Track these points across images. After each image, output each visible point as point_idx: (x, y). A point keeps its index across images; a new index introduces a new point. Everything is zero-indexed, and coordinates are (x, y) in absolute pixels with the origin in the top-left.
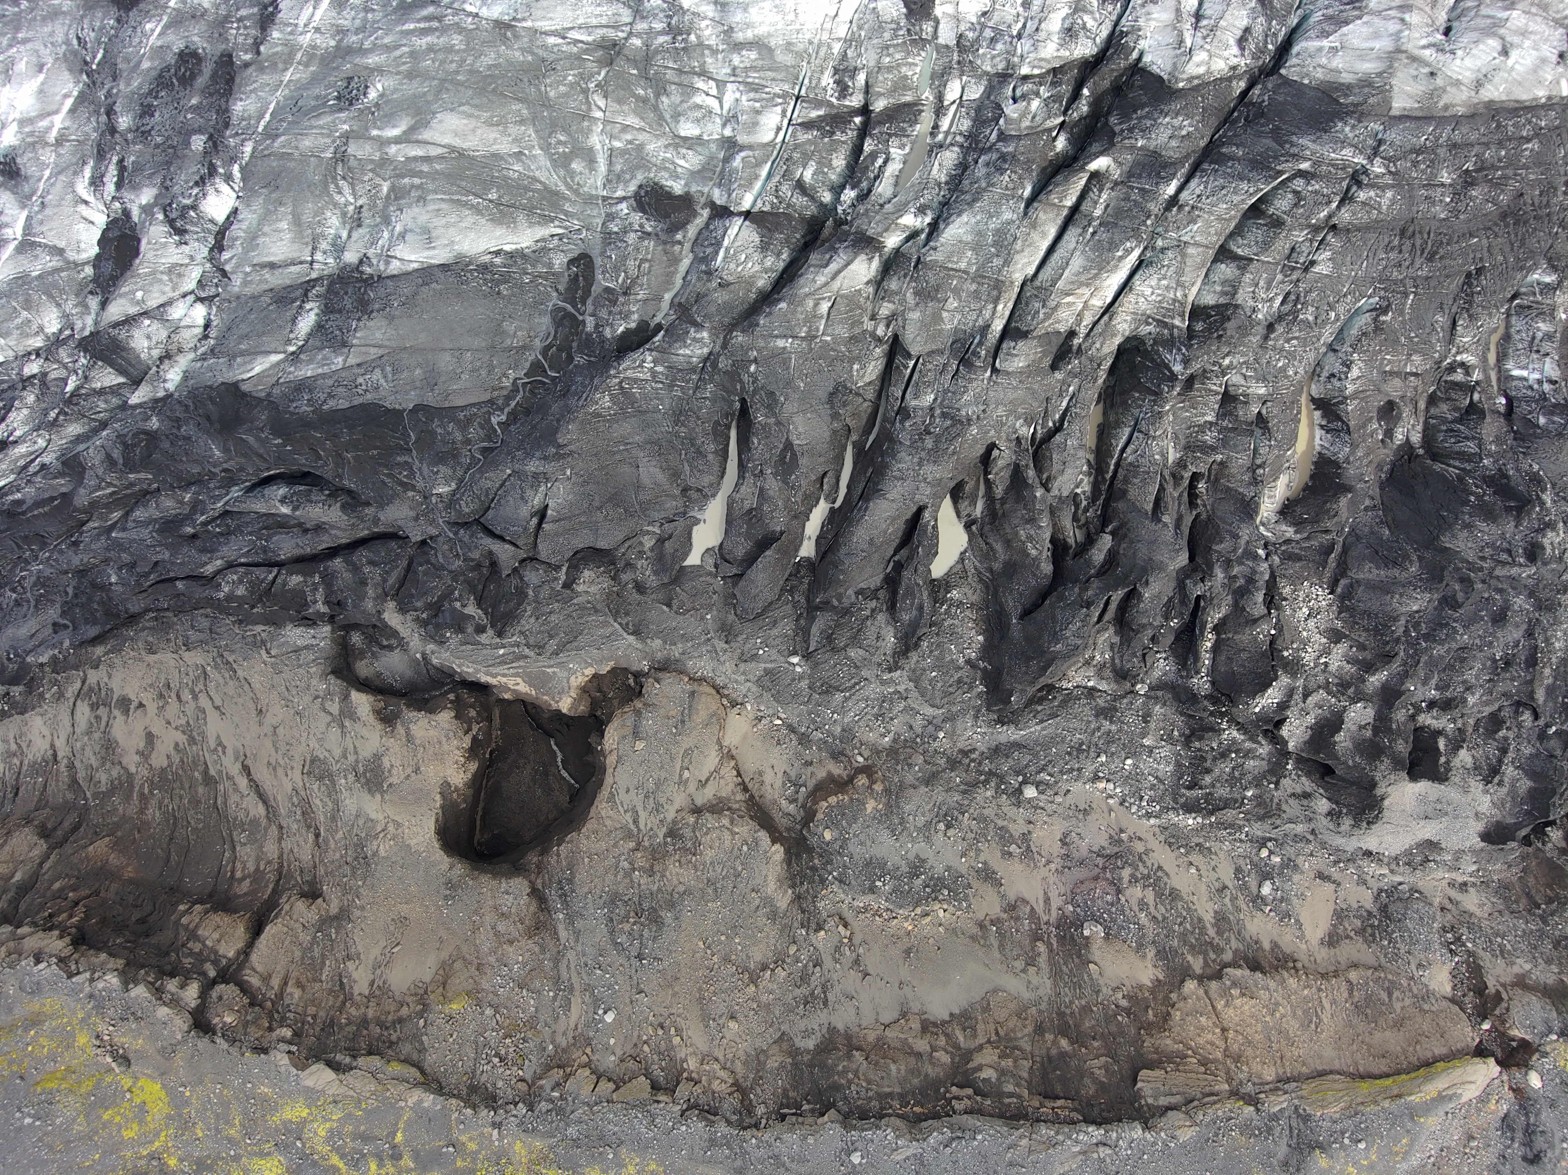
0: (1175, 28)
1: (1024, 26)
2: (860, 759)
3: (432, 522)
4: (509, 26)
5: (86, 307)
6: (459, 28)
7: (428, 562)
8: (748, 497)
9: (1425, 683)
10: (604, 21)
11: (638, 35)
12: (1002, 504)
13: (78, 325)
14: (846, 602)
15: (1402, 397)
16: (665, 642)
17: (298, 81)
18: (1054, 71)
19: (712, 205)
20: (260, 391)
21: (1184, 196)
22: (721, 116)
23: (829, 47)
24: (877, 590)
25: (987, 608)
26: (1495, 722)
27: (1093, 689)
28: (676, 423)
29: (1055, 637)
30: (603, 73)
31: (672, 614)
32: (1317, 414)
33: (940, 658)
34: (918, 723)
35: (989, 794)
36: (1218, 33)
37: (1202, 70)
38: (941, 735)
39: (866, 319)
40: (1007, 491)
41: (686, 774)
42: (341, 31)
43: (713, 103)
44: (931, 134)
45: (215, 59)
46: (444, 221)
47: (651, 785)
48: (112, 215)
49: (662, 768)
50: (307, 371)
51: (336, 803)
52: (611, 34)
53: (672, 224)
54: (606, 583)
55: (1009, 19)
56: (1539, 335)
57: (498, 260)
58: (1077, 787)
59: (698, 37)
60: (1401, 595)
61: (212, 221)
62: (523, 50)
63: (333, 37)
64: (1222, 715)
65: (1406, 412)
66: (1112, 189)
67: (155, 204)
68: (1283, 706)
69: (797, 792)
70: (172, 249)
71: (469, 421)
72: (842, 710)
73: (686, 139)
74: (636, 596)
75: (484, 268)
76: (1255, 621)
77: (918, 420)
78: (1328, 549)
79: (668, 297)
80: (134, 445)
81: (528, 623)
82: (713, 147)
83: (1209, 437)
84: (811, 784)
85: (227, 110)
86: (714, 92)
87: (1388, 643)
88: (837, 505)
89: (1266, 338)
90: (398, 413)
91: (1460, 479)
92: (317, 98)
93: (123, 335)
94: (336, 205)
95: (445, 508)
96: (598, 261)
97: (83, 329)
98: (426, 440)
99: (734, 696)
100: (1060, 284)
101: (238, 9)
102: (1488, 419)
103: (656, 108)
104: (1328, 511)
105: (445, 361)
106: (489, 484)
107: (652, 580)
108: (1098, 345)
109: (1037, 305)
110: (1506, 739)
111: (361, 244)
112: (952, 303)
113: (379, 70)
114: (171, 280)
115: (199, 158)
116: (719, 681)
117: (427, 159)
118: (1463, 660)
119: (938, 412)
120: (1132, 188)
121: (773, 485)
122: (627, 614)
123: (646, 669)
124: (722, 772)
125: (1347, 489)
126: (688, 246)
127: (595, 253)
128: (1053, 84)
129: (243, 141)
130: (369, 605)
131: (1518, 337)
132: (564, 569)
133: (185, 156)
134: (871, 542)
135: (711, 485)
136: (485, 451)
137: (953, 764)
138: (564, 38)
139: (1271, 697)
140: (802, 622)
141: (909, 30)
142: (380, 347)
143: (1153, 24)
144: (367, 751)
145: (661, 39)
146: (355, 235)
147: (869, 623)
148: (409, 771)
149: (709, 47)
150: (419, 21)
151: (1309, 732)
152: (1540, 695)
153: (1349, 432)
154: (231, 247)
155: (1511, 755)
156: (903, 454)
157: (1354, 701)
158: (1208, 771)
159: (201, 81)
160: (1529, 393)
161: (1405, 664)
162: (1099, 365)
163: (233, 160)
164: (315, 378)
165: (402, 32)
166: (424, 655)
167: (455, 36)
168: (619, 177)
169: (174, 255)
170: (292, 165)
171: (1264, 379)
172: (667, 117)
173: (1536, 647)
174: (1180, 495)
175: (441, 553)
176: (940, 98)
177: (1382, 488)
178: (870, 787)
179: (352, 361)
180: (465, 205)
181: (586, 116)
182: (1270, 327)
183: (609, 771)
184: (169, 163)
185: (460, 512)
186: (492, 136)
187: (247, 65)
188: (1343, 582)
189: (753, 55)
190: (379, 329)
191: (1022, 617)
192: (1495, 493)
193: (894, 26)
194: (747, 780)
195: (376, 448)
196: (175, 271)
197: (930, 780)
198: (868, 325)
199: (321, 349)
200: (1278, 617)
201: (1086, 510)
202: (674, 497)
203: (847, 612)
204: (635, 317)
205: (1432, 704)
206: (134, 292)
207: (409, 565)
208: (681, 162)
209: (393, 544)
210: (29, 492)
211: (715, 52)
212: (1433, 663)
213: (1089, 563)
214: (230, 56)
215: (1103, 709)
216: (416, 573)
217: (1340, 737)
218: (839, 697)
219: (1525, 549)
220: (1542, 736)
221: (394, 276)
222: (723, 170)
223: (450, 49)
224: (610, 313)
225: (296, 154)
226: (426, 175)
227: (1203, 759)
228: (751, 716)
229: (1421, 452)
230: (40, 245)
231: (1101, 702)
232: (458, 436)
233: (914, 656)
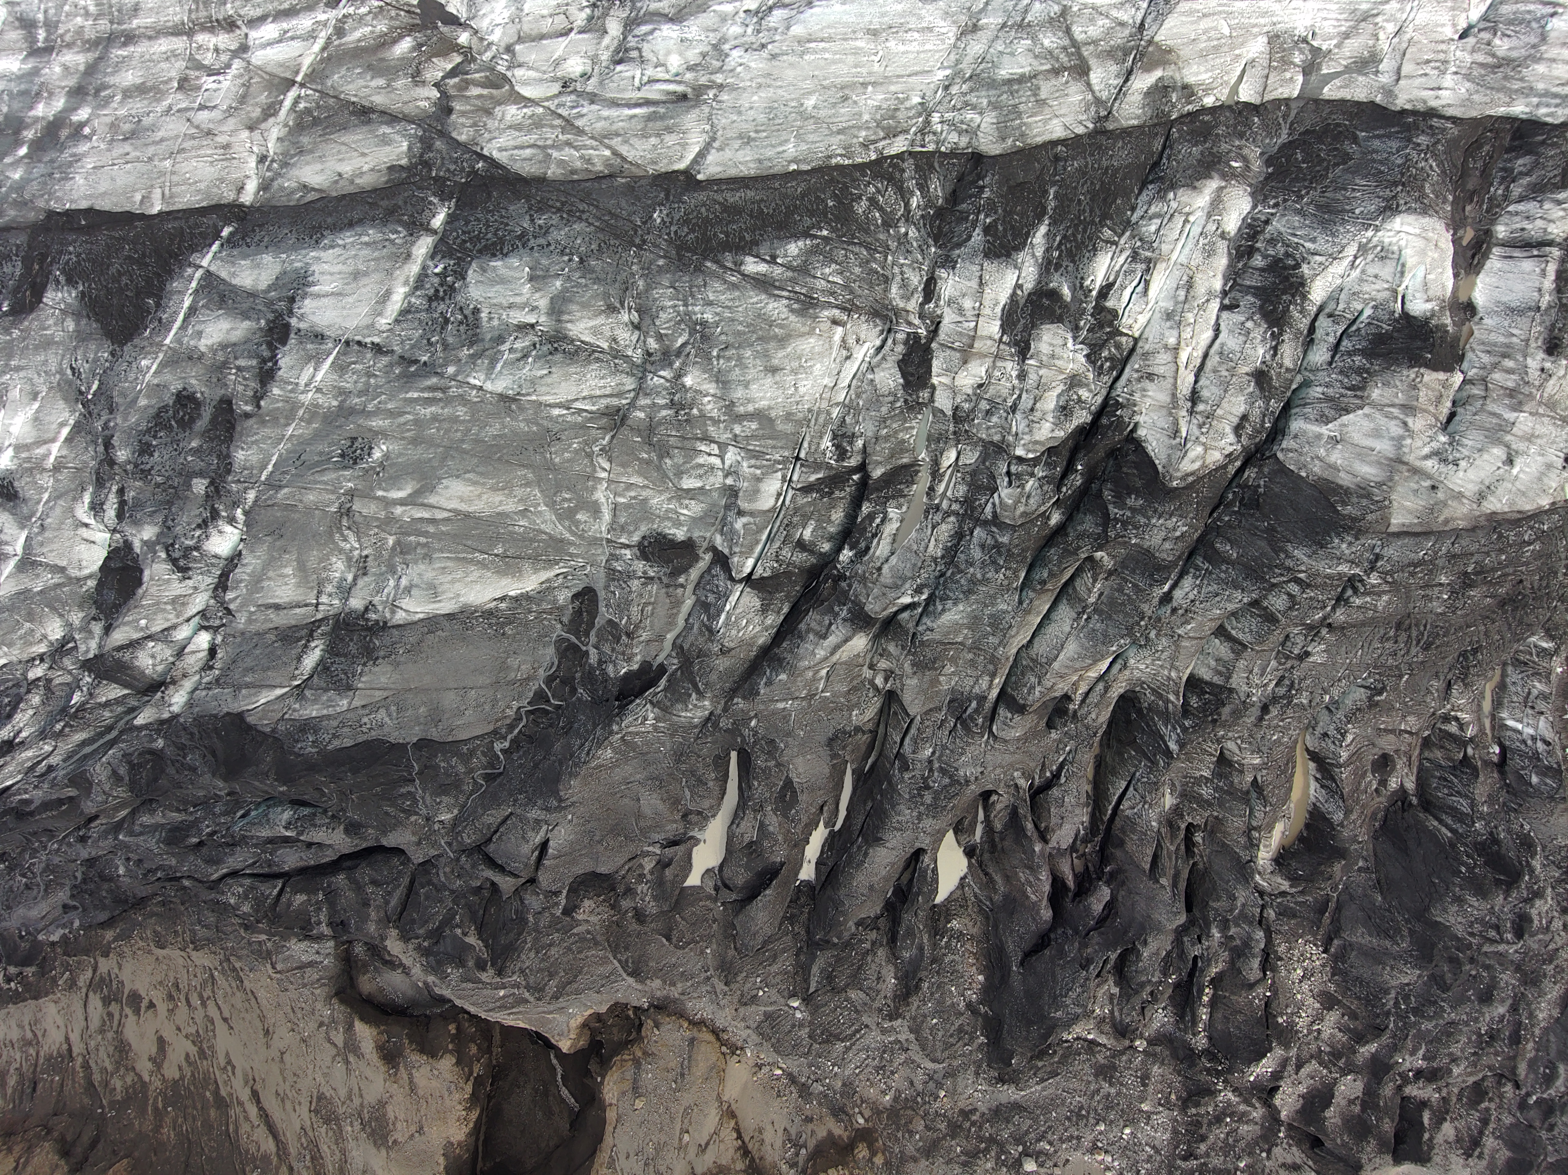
0: (1171, 414)
1: (1020, 397)
2: (861, 1121)
3: (435, 844)
4: (513, 400)
5: (90, 632)
6: (463, 400)
7: (430, 883)
8: (748, 830)
9: (1413, 1053)
10: (608, 391)
11: (642, 409)
12: (1002, 839)
13: (82, 648)
14: (846, 935)
15: (1397, 751)
16: (665, 982)
17: (300, 436)
18: (1051, 451)
19: (713, 549)
20: (265, 724)
21: (1178, 594)
22: (723, 470)
23: (829, 413)
24: (877, 918)
25: (988, 940)
26: (1478, 1093)
27: (1092, 1042)
28: (678, 761)
29: (1056, 1002)
30: (607, 438)
31: (672, 948)
32: (1312, 765)
33: (941, 1002)
34: (919, 1077)
35: (989, 1165)
36: (1214, 423)
37: (1197, 465)
38: (942, 1094)
39: (865, 668)
40: (1006, 827)
41: (686, 1137)
42: (342, 392)
43: (716, 461)
44: (928, 494)
45: (213, 403)
46: (450, 578)
47: (650, 1149)
48: (114, 545)
49: (660, 1131)
50: (313, 711)
51: (343, 1152)
52: (615, 402)
53: (674, 568)
54: (606, 913)
55: (1005, 392)
56: (1535, 692)
57: (503, 605)
58: (1076, 1157)
59: (700, 411)
60: (1392, 968)
61: (216, 556)
62: (528, 421)
63: (335, 398)
64: (1218, 1074)
65: (1400, 764)
66: (1106, 579)
67: (158, 542)
68: (1277, 1076)
69: (797, 1154)
70: (176, 584)
71: (472, 753)
72: (841, 1062)
73: (689, 490)
74: (635, 926)
75: (489, 614)
76: (1251, 986)
77: (917, 773)
78: (1321, 907)
79: (670, 637)
80: (140, 765)
81: (528, 959)
82: (715, 495)
83: (1206, 792)
84: (812, 1144)
85: (228, 456)
86: (717, 452)
87: (1378, 1016)
88: (837, 827)
89: (1261, 719)
90: (404, 746)
91: (1453, 845)
92: (321, 454)
93: (127, 656)
94: (341, 551)
95: (447, 834)
96: (602, 594)
97: (87, 651)
98: (429, 772)
99: (734, 1040)
100: (1056, 665)
101: (236, 358)
102: (1481, 778)
103: (659, 468)
104: (1322, 873)
105: (450, 700)
106: (491, 820)
107: (652, 907)
108: (1093, 716)
109: (1033, 679)
110: (1487, 1110)
111: (366, 592)
112: (950, 669)
113: (383, 434)
114: (175, 609)
115: (201, 501)
116: (720, 1023)
117: (432, 521)
118: (1449, 1035)
119: (936, 765)
120: (1126, 581)
121: (773, 821)
122: (627, 949)
123: (646, 1006)
124: (722, 1135)
125: (1340, 853)
126: (690, 588)
127: (599, 587)
128: (1047, 464)
129: (246, 489)
130: (372, 928)
131: (1513, 689)
132: (565, 892)
133: (187, 498)
134: (871, 888)
135: (712, 807)
136: (489, 778)
137: (955, 1129)
138: (568, 408)
139: (1265, 1067)
140: (802, 958)
141: (906, 401)
142: (385, 689)
143: (1148, 401)
144: (371, 1097)
145: (664, 413)
146: (361, 583)
147: (869, 958)
148: (413, 1128)
149: (711, 418)
150: (423, 390)
151: (1301, 1101)
152: (1522, 1069)
153: (1342, 797)
154: (236, 588)
155: (1492, 1126)
156: (902, 807)
157: (1344, 1072)
158: (1203, 1138)
159: (202, 424)
160: (1523, 747)
161: (1394, 1036)
162: (1095, 734)
163: (235, 504)
164: (321, 718)
165: (405, 400)
166: (425, 983)
167: (459, 408)
168: (623, 528)
169: (177, 588)
170: (296, 516)
171: (1259, 751)
172: (671, 475)
173: (1520, 1023)
174: (1178, 849)
175: (443, 875)
176: (936, 463)
177: (1375, 838)
178: (870, 1160)
179: (357, 703)
180: (472, 560)
181: (591, 477)
182: (1265, 709)
183: (609, 1129)
184: (170, 503)
185: (461, 843)
186: (497, 499)
187: (247, 415)
188: (1336, 942)
189: (754, 426)
190: (384, 674)
191: (1021, 964)
192: (1485, 863)
193: (891, 399)
194: (747, 1139)
195: (381, 784)
196: (179, 602)
197: (930, 1150)
198: (867, 673)
199: (326, 690)
200: (1273, 978)
201: (1085, 841)
202: (675, 822)
203: (847, 945)
204: (638, 658)
205: (1419, 1074)
206: (138, 621)
207: (412, 882)
208: (685, 512)
209: (395, 861)
210: (38, 795)
211: (716, 422)
212: (1421, 1036)
213: (1088, 909)
214: (229, 402)
215: (1103, 1066)
216: (417, 894)
217: (1330, 1112)
218: (840, 1046)
219: (1513, 922)
220: (1523, 1105)
221: (399, 626)
222: (724, 518)
223: (455, 420)
224: (613, 650)
225: (300, 506)
226: (433, 536)
227: (1198, 1124)
228: (751, 1063)
229: (1415, 801)
230: (41, 564)
231: (1100, 1058)
232: (461, 769)
233: (915, 1002)
